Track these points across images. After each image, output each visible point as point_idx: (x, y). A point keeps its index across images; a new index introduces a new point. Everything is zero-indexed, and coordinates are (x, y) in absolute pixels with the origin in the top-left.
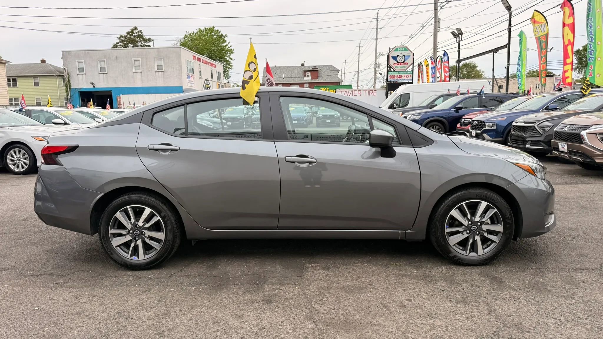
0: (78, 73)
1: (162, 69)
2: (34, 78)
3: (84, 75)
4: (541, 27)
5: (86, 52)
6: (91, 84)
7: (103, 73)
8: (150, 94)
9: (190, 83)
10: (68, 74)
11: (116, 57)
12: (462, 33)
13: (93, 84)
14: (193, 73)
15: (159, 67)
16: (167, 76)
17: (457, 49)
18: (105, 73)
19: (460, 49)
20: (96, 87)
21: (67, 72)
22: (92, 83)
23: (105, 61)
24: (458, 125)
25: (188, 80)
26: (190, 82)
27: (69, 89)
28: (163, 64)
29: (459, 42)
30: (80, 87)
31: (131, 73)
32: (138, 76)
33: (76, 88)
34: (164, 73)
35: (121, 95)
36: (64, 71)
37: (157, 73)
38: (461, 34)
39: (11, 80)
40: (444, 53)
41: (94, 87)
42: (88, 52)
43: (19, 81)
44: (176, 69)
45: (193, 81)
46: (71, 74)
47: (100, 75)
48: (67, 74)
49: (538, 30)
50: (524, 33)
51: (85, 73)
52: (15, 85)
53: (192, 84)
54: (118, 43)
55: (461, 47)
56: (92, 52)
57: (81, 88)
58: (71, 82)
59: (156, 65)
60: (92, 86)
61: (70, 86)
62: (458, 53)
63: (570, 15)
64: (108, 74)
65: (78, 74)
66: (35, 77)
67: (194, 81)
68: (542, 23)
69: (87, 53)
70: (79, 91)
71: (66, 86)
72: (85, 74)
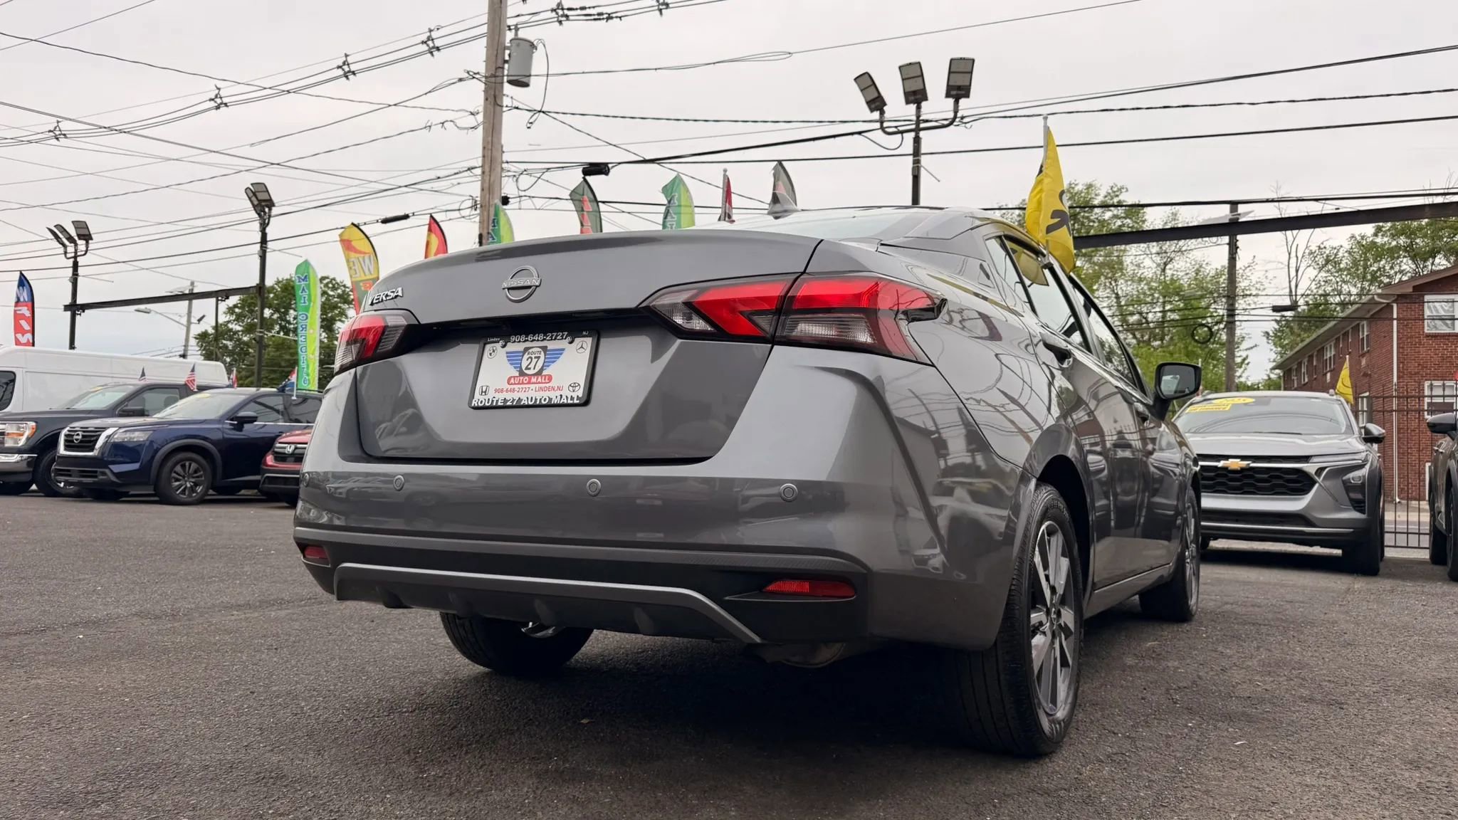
4: (362, 263)
12: (90, 235)
17: (70, 272)
19: (77, 275)
24: (270, 459)
29: (75, 257)
38: (87, 237)
40: (20, 277)
49: (356, 267)
50: (313, 268)
55: (80, 271)
62: (70, 284)
63: (437, 249)
68: (365, 253)
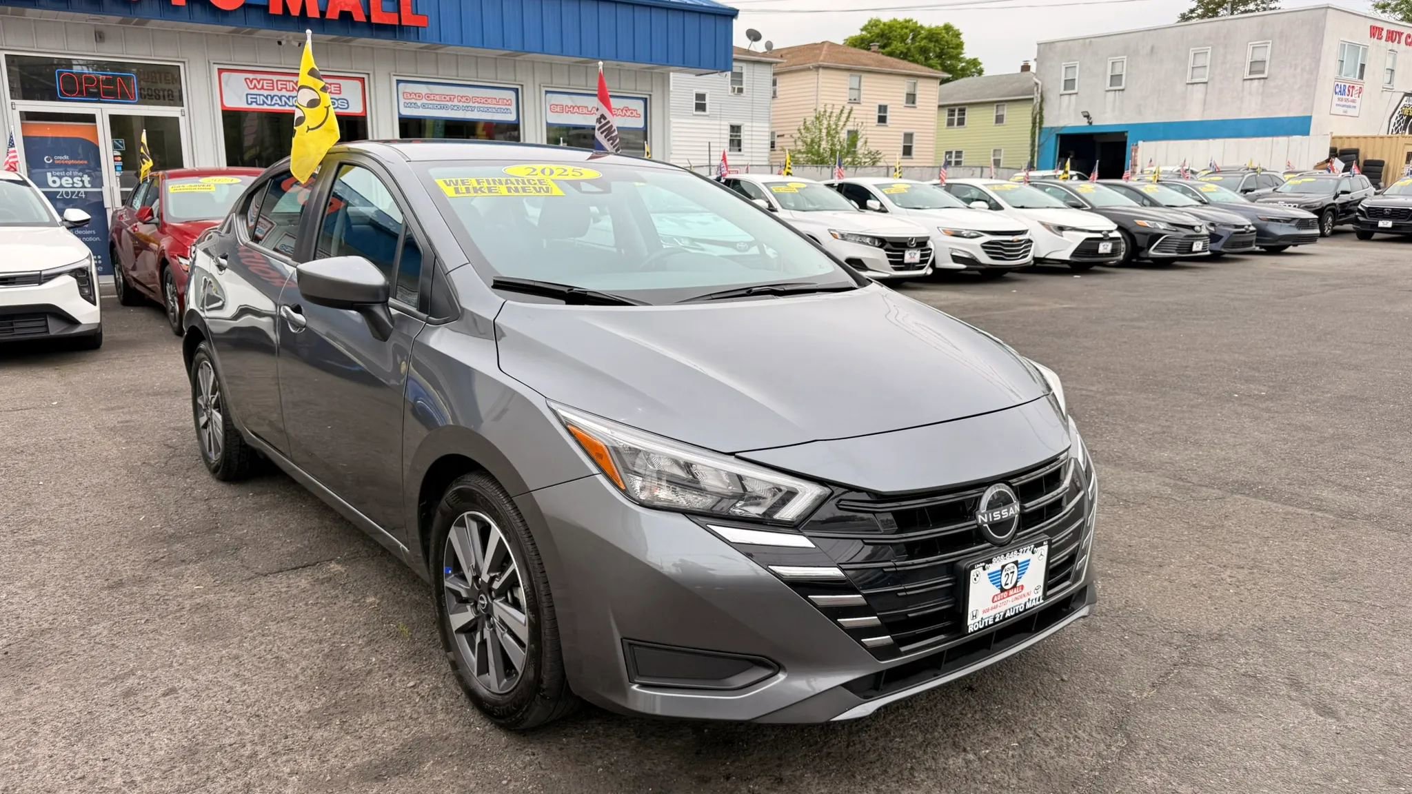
0: (1062, 91)
1: (1263, 72)
2: (997, 106)
3: (1074, 97)
5: (1088, 41)
6: (1085, 116)
7: (1115, 90)
8: (1211, 140)
9: (1344, 106)
10: (1042, 96)
11: (1152, 48)
13: (1088, 117)
14: (1361, 77)
15: (1257, 67)
16: (1275, 91)
18: (1119, 90)
20: (1094, 124)
21: (1040, 91)
22: (1086, 114)
23: (1125, 61)
25: (1336, 97)
26: (1344, 103)
27: (1037, 128)
28: (1268, 58)
30: (1061, 123)
31: (1180, 88)
32: (1198, 91)
33: (1052, 128)
34: (1266, 81)
35: (1140, 143)
36: (1035, 89)
37: (1248, 82)
39: (956, 113)
41: (1091, 123)
42: (1091, 42)
43: (970, 114)
44: (1303, 70)
45: (1353, 101)
46: (1048, 96)
47: (1109, 93)
48: (1039, 96)
51: (1075, 91)
52: (961, 122)
53: (1349, 110)
54: (1192, 11)
56: (1097, 39)
57: (1063, 128)
58: (1045, 113)
59: (1249, 61)
60: (1084, 122)
61: (1041, 122)
64: (1125, 92)
65: (1061, 95)
66: (999, 103)
67: (1358, 100)
69: (1088, 43)
70: (1057, 135)
71: (1034, 123)
72: (1076, 94)
